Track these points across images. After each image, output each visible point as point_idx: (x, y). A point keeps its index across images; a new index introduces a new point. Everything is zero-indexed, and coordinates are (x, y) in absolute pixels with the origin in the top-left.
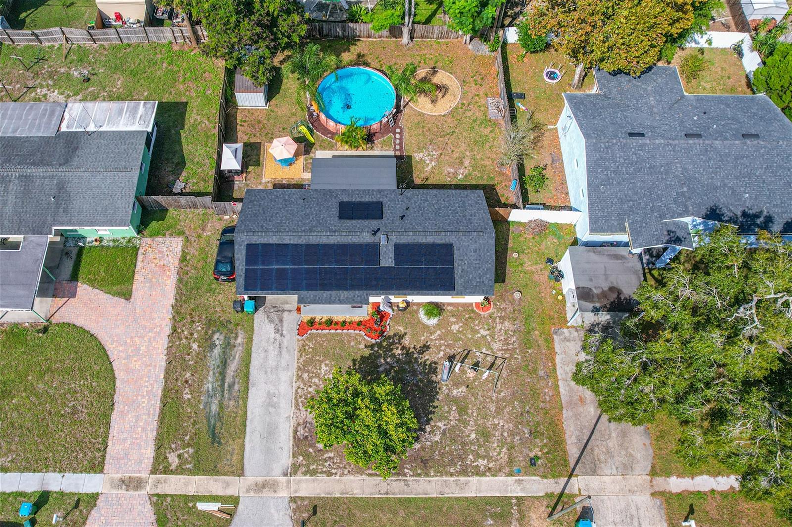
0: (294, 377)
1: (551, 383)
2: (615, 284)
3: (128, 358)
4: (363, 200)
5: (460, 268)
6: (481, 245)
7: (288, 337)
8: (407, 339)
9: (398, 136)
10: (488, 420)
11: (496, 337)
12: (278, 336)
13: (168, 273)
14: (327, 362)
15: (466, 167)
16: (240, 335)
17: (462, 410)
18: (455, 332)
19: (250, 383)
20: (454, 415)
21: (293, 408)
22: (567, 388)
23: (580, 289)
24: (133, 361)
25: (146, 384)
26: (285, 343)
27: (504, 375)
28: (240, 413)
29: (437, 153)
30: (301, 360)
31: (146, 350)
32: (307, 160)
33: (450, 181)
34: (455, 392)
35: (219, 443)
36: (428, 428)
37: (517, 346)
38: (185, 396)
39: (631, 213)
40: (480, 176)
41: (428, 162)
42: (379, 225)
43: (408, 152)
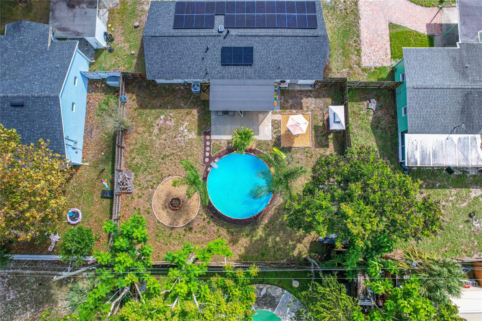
2: (70, 11)
4: (235, 67)
5: (171, 15)
9: (207, 154)
13: (367, 41)
15: (158, 125)
23: (94, 7)
29: (177, 139)
32: (278, 131)
33: (170, 112)
39: (43, 51)
40: (148, 117)
41: (186, 130)
42: (224, 42)
43: (200, 139)
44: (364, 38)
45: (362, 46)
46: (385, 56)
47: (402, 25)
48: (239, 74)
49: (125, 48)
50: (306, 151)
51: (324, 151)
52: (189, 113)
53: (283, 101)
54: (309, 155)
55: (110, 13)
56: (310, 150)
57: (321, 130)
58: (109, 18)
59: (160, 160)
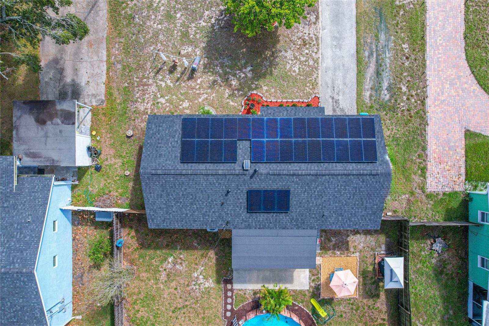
0: (320, 62)
1: (113, 58)
2: (40, 128)
3: (459, 77)
4: (266, 215)
5: (176, 140)
6: (155, 160)
7: (328, 96)
8: (227, 94)
9: (229, 307)
10: (165, 27)
11: (152, 96)
12: (336, 97)
13: (436, 156)
14: (294, 74)
15: (165, 270)
16: (368, 98)
17: (185, 35)
18: (186, 101)
19: (356, 57)
20: (192, 31)
21: (320, 36)
22: (100, 54)
23: (71, 123)
24: (454, 75)
25: (440, 55)
26: (329, 90)
27: (149, 64)
28: (361, 32)
29: (191, 287)
30: (315, 76)
31: (444, 84)
32: (318, 278)
33: (181, 254)
34: (190, 49)
35: (375, 9)
36: (213, 21)
37: (136, 89)
38: (407, 46)
40: (152, 259)
41: (201, 277)
42: (251, 183)
43: (220, 288)
44: (432, 152)
45: (429, 163)
46: (457, 177)
47: (483, 133)
48: (271, 223)
49: (116, 166)
50: (351, 302)
51: (373, 303)
52: (204, 255)
53: (324, 240)
54: (354, 307)
55: (93, 115)
56: (356, 301)
57: (370, 276)
58: (92, 121)
59: (171, 314)
